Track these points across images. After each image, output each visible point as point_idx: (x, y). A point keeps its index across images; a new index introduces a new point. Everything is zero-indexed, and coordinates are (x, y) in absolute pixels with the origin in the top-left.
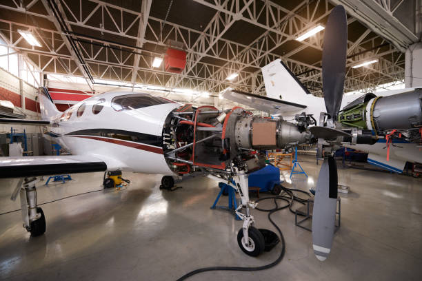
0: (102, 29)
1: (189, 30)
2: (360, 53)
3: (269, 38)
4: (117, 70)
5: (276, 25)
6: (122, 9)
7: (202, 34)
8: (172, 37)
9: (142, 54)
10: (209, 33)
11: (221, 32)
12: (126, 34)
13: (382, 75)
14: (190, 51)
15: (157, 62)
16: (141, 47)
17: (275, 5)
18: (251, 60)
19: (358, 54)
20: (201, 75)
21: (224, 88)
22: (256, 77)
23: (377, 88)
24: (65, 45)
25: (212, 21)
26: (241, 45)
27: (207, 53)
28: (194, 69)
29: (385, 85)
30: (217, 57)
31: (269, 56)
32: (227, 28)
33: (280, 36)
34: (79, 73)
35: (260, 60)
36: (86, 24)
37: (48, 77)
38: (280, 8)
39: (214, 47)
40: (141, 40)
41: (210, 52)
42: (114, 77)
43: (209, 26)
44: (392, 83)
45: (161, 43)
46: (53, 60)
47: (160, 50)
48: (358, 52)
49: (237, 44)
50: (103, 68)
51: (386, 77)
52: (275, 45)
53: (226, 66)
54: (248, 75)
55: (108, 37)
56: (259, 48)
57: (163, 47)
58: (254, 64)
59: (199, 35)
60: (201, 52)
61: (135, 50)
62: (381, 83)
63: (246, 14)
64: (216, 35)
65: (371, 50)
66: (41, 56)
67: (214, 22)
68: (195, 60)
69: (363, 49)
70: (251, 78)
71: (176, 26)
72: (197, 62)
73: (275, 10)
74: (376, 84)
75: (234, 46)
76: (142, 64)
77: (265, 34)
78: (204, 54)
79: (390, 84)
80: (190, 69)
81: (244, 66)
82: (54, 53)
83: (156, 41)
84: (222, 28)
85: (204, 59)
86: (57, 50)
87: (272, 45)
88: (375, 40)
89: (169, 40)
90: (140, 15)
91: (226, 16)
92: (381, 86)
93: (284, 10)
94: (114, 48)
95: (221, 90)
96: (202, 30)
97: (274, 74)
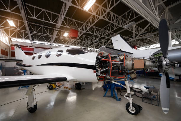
0: (43, 20)
1: (79, 22)
2: (145, 33)
3: (111, 27)
4: (45, 37)
5: (115, 21)
6: (52, 13)
7: (84, 23)
8: (72, 24)
9: (59, 31)
10: (88, 24)
11: (93, 23)
12: (53, 23)
13: (152, 41)
14: (79, 30)
15: (66, 35)
16: (59, 28)
17: (114, 14)
18: (103, 34)
20: (82, 40)
21: (91, 45)
22: (104, 41)
24: (25, 25)
25: (89, 19)
26: (99, 28)
27: (86, 31)
28: (79, 38)
29: (154, 45)
30: (90, 33)
31: (110, 33)
32: (96, 22)
33: (116, 25)
34: (28, 38)
35: (107, 35)
36: (36, 18)
38: (116, 15)
39: (89, 29)
40: (59, 25)
42: (44, 41)
43: (88, 20)
44: (156, 44)
45: (68, 27)
46: (16, 32)
47: (67, 29)
48: (144, 33)
49: (98, 28)
50: (39, 36)
51: (154, 42)
52: (114, 29)
53: (93, 37)
54: (101, 40)
55: (45, 24)
56: (107, 30)
58: (104, 36)
59: (83, 24)
60: (84, 30)
61: (55, 29)
63: (104, 17)
64: (91, 24)
65: (149, 32)
66: (10, 30)
67: (90, 19)
68: (81, 34)
69: (146, 32)
71: (74, 20)
72: (81, 35)
73: (114, 16)
74: (150, 45)
75: (97, 29)
76: (57, 35)
77: (110, 25)
78: (85, 32)
79: (155, 45)
80: (78, 38)
81: (100, 37)
82: (19, 29)
83: (66, 26)
84: (94, 22)
85: (85, 34)
86: (20, 28)
87: (112, 29)
88: (150, 28)
89: (71, 26)
90: (59, 15)
91: (96, 17)
92: (152, 45)
93: (117, 16)
94: (46, 28)
95: (89, 46)
96: (84, 22)
97: (117, 40)
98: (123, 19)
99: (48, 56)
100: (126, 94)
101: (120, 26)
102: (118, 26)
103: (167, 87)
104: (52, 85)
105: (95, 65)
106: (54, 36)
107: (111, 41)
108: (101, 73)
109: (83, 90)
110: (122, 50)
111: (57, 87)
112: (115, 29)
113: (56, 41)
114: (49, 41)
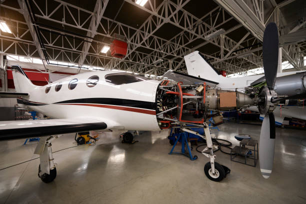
0: (64, 23)
1: (129, 27)
2: (240, 50)
3: (184, 36)
4: (69, 54)
5: (190, 27)
6: (79, 9)
7: (138, 30)
8: (116, 31)
9: (92, 43)
10: (143, 31)
11: (153, 30)
12: (82, 27)
13: (252, 63)
14: (129, 41)
15: (106, 49)
16: (93, 37)
17: (190, 14)
18: (171, 51)
19: (239, 50)
20: (135, 60)
21: (149, 69)
22: (172, 62)
23: (248, 72)
24: (29, 32)
25: (146, 22)
26: (164, 40)
27: (142, 45)
28: (129, 56)
29: (253, 70)
30: (148, 47)
31: (183, 48)
32: (158, 27)
34: (37, 55)
35: (176, 51)
36: (50, 18)
37: (8, 58)
38: (193, 17)
39: (146, 41)
40: (93, 31)
41: (143, 44)
42: (66, 60)
43: (144, 25)
44: (257, 69)
45: (108, 36)
46: (15, 44)
47: (107, 41)
48: (238, 49)
49: (162, 39)
50: (57, 52)
51: (254, 65)
52: (188, 41)
53: (152, 54)
54: (166, 60)
55: (67, 29)
56: (177, 43)
57: (109, 38)
58: (173, 54)
59: (136, 31)
60: (137, 43)
61: (85, 39)
62: (250, 69)
63: (172, 19)
64: (149, 32)
65: (247, 48)
66: (3, 40)
67: (148, 22)
68: (132, 49)
69: (242, 47)
70: (169, 63)
71: (119, 24)
72: (132, 51)
73: (190, 17)
74: (247, 69)
75: (159, 40)
76: (91, 50)
77: (182, 33)
78: (139, 45)
79: (256, 69)
80: (127, 56)
81: (166, 54)
82: (19, 39)
83: (105, 34)
84: (154, 27)
85: (139, 49)
86: (21, 37)
87: (186, 41)
88: (249, 41)
89: (115, 34)
90: (93, 14)
91: (158, 19)
92: (251, 70)
93: (195, 18)
94: (68, 37)
95: (147, 71)
96: (138, 28)
97: (194, 61)
98: (204, 23)
99: (72, 87)
100: (206, 149)
101: (199, 36)
102: (195, 37)
103: (271, 138)
104: (83, 136)
105: (154, 102)
106: (85, 52)
107: (184, 62)
108: (165, 115)
109: (136, 144)
110: (201, 77)
111: (93, 140)
112: (190, 41)
113: (89, 62)
114: (77, 62)
